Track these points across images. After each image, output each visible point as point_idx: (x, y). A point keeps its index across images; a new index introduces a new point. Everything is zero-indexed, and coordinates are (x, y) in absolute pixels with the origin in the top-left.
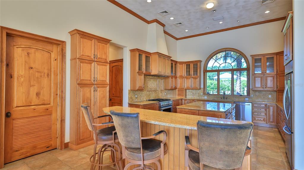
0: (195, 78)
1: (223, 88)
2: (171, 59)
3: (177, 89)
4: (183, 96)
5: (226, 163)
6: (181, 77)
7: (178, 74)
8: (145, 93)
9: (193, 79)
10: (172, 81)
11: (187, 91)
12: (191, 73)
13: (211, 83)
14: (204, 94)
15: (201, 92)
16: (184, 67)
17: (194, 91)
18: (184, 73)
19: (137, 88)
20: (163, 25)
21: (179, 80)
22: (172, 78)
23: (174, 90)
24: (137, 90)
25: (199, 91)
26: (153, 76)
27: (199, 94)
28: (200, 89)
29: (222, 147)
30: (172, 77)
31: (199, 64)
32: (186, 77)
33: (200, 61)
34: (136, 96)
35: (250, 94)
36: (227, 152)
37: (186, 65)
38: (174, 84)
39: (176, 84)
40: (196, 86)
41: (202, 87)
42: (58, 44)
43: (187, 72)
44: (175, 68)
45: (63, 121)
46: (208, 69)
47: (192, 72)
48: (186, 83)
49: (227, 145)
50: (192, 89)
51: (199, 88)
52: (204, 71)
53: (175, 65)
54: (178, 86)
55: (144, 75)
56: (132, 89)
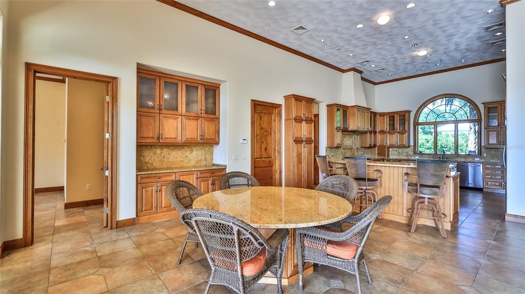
0: (402, 133)
1: (450, 149)
2: (371, 110)
3: (377, 148)
4: (385, 156)
5: (434, 182)
6: (382, 132)
7: (378, 129)
8: (340, 150)
9: (398, 134)
10: (371, 137)
11: (391, 149)
12: (395, 127)
13: (426, 139)
14: (414, 153)
15: (410, 151)
16: (387, 119)
17: (400, 150)
18: (386, 127)
19: (335, 145)
20: (361, 72)
21: (379, 136)
22: (371, 134)
23: (373, 149)
24: (335, 148)
25: (407, 150)
26: (350, 131)
27: (407, 153)
28: (409, 146)
29: (431, 172)
30: (371, 132)
31: (407, 115)
32: (389, 132)
33: (409, 112)
34: (333, 154)
35: (482, 153)
36: (435, 175)
37: (388, 117)
38: (373, 141)
39: (375, 141)
40: (403, 142)
41: (412, 143)
42: (276, 108)
43: (389, 125)
44: (375, 120)
45: (281, 172)
46: (420, 121)
47: (397, 126)
48: (388, 139)
49: (435, 171)
50: (398, 147)
51: (407, 146)
52: (414, 123)
53: (374, 117)
54: (378, 143)
55: (342, 131)
56: (330, 146)
